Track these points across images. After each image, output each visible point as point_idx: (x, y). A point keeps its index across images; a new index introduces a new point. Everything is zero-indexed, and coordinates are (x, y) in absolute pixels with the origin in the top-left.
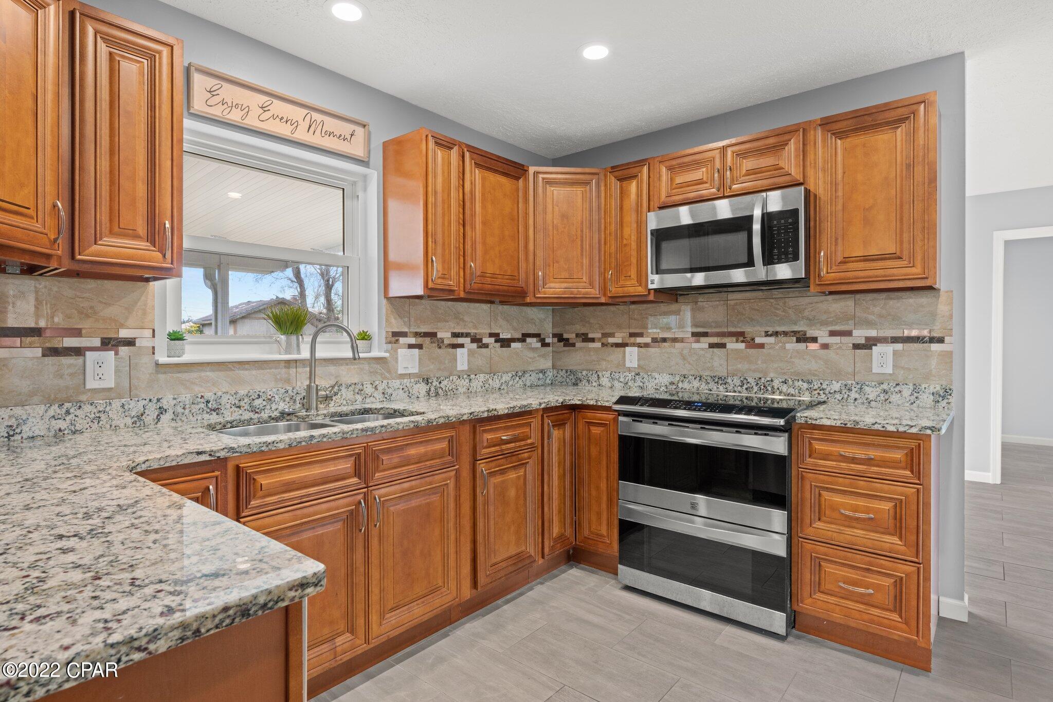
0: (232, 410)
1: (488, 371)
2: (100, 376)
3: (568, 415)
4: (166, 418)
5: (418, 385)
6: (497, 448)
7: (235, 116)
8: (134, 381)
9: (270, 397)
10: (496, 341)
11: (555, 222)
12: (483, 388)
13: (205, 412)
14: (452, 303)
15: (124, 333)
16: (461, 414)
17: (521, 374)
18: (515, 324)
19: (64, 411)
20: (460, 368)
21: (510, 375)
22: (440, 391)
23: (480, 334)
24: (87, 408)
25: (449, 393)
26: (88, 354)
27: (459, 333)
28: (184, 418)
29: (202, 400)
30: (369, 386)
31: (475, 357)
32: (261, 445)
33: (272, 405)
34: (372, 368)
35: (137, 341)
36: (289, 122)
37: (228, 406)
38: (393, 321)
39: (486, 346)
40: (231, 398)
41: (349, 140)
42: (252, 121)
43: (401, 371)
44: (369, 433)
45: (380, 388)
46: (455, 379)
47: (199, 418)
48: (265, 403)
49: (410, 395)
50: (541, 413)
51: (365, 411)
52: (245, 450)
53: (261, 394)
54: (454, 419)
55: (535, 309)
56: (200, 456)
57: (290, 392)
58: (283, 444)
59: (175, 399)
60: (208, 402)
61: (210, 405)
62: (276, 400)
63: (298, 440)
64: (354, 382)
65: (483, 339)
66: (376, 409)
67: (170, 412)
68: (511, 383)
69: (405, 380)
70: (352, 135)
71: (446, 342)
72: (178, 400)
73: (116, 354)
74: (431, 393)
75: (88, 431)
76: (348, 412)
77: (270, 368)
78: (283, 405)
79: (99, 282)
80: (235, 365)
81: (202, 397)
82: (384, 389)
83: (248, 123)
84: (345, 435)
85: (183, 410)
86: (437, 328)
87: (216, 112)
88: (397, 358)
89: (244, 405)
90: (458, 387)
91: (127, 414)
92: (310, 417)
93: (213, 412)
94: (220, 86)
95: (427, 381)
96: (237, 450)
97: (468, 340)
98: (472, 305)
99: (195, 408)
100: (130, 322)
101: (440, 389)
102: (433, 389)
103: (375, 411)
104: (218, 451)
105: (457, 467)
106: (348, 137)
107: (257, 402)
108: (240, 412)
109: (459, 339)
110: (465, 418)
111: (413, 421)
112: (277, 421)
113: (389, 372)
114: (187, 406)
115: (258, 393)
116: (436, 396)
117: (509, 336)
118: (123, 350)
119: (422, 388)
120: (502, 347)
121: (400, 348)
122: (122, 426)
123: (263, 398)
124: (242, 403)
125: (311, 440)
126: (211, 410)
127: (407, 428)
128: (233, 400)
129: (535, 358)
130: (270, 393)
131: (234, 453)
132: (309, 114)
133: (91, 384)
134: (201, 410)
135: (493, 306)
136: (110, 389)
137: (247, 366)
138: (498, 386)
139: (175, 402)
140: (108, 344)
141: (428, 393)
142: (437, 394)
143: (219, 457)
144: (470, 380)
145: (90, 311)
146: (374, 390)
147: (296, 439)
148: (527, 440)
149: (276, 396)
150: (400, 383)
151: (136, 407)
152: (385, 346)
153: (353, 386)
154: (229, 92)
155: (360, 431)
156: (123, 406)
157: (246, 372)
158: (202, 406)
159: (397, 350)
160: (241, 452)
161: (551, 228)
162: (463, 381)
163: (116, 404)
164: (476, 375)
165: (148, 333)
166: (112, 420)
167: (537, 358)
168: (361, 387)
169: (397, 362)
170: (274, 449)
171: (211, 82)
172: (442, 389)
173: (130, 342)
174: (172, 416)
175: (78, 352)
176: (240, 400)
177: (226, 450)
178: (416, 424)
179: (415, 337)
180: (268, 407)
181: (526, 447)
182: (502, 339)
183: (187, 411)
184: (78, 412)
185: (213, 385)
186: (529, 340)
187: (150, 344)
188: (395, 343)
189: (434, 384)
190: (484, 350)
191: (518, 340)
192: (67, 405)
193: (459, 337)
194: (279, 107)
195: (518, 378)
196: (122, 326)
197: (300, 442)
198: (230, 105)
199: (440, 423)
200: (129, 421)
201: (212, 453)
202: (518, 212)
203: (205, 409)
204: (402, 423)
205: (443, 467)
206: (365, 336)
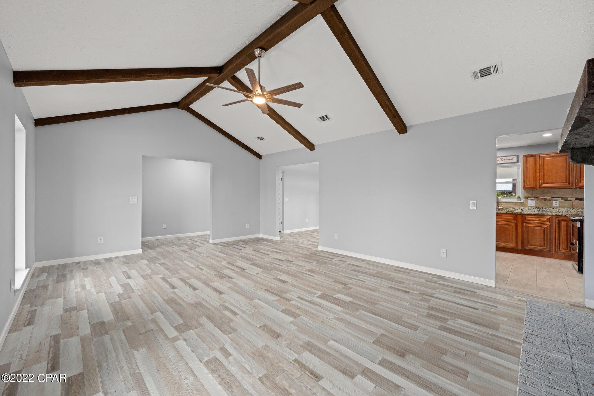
1: (570, 207)
5: (535, 209)
10: (576, 199)
20: (555, 206)
23: (566, 197)
31: (563, 203)
34: (519, 204)
38: (525, 194)
39: (570, 200)
41: (512, 159)
43: (528, 205)
45: (521, 208)
46: (551, 209)
65: (568, 198)
69: (530, 207)
70: (514, 158)
71: (548, 199)
88: (527, 202)
90: (553, 211)
97: (560, 198)
102: (541, 210)
109: (555, 198)
113: (525, 205)
121: (529, 200)
141: (539, 211)
146: (518, 208)
152: (524, 199)
164: (562, 208)
179: (534, 198)
188: (527, 199)
190: (568, 201)
202: (567, 164)
205: (511, 221)
206: (519, 198)
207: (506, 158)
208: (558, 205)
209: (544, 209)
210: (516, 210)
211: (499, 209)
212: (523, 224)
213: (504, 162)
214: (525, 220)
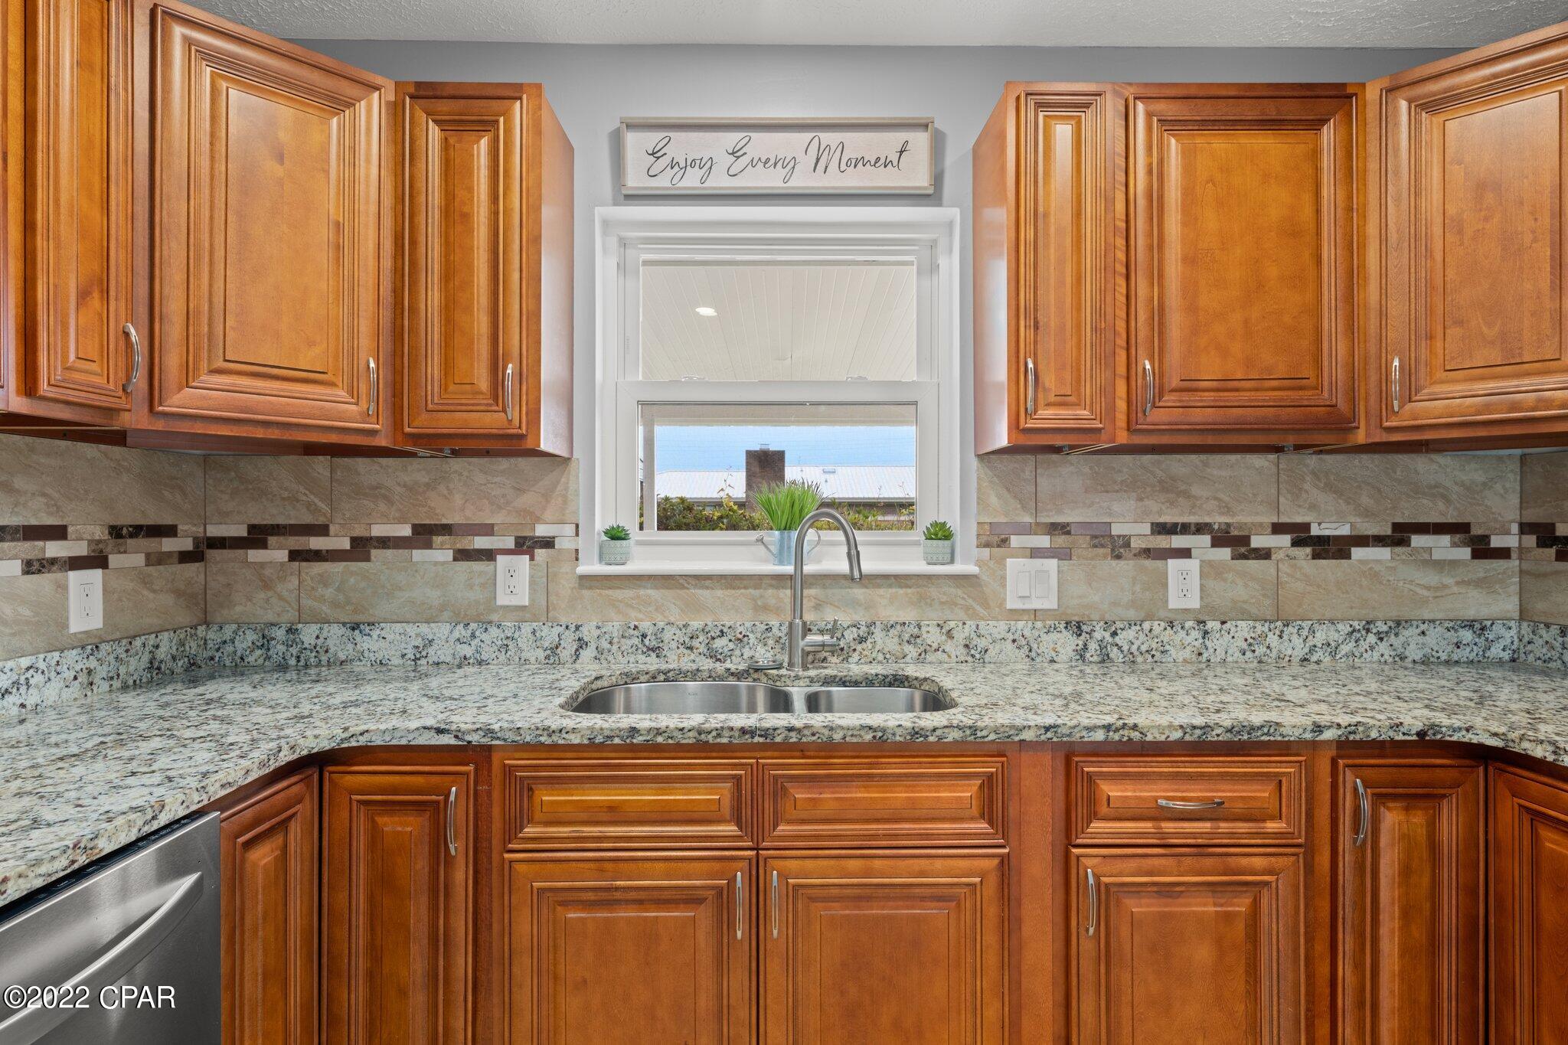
0: (679, 651)
1: (1269, 613)
2: (512, 589)
3: (1454, 774)
4: (587, 654)
5: (1054, 636)
6: (1147, 826)
7: (691, 181)
8: (552, 598)
9: (740, 636)
10: (1296, 543)
11: (1451, 210)
12: (1249, 654)
13: (640, 651)
14: (1156, 457)
15: (541, 531)
16: (1012, 727)
17: (1385, 628)
18: (1365, 500)
19: (469, 632)
20: (1174, 603)
21: (1344, 628)
22: (1114, 653)
23: (1241, 526)
24: (494, 631)
25: (1140, 659)
26: (499, 557)
27: (1176, 524)
28: (610, 658)
29: (636, 633)
30: (934, 630)
31: (1225, 580)
32: (538, 732)
33: (744, 650)
34: (944, 594)
35: (557, 541)
36: (780, 164)
37: (674, 645)
38: (994, 500)
39: (1265, 554)
40: (678, 632)
41: (895, 163)
42: (719, 181)
43: (1011, 604)
44: (757, 739)
45: (960, 636)
46: (1157, 629)
47: (632, 660)
48: (731, 646)
49: (1033, 654)
50: (1333, 752)
51: (895, 680)
52: (511, 736)
53: (725, 630)
54: (992, 737)
55: (1444, 460)
56: (441, 736)
57: (775, 630)
58: (579, 735)
59: (598, 628)
60: (644, 636)
61: (647, 641)
62: (751, 641)
63: (607, 733)
64: (901, 620)
65: (1253, 538)
66: (916, 679)
67: (593, 646)
68: (1345, 649)
69: (1021, 624)
70: (901, 152)
71: (1135, 544)
72: (603, 630)
73: (532, 559)
74: (1088, 655)
75: (495, 662)
76: (859, 679)
77: (745, 588)
78: (763, 651)
79: (513, 460)
80: (690, 580)
81: (636, 627)
82: (969, 638)
83: (714, 185)
84: (703, 736)
85: (609, 646)
86: (1110, 515)
87: (663, 183)
88: (1004, 578)
89: (698, 645)
90: (1167, 647)
91: (538, 644)
92: (783, 679)
93: (650, 652)
94: (667, 139)
95: (1078, 628)
96: (499, 735)
97: (1206, 539)
98: (1217, 459)
99: (627, 644)
100: (548, 515)
101: (1115, 649)
102: (1093, 646)
103: (915, 682)
104: (469, 732)
105: (1006, 851)
106: (894, 158)
107: (719, 643)
108: (692, 657)
109: (1174, 537)
110: (1028, 736)
111: (870, 728)
112: (739, 680)
113: (986, 605)
114: (615, 640)
115: (720, 628)
116: (1103, 661)
117: (1345, 530)
118: (541, 553)
119: (1066, 643)
120: (1316, 556)
121: (1012, 557)
122: (533, 660)
123: (730, 637)
124: (695, 643)
125: (633, 737)
126: (649, 649)
127: (855, 740)
128: (681, 636)
129: (1445, 587)
130: (741, 629)
131: (493, 738)
132: (817, 139)
133: (502, 600)
134: (634, 648)
135: (1284, 458)
136: (523, 608)
137: (708, 583)
138: (1300, 652)
139: (598, 632)
140: (525, 545)
141: (1081, 653)
142: (1105, 659)
143: (469, 742)
144: (1206, 633)
145: (502, 501)
146: (944, 637)
147: (602, 729)
148: (1264, 821)
149: (751, 636)
150: (1007, 628)
151: (549, 635)
152: (976, 552)
153: (898, 627)
154: (682, 146)
155: (737, 734)
156: (534, 632)
157: (706, 593)
158: (636, 641)
159: (1004, 559)
160: (505, 740)
161: (1437, 230)
162: (1182, 633)
163: (527, 628)
164: (1223, 623)
165: (569, 529)
166: (522, 651)
167: (1455, 589)
168: (916, 630)
169: (1004, 586)
170: (561, 742)
171: (653, 138)
172: (1120, 648)
173: (548, 543)
174: (595, 653)
175: (489, 555)
176: (692, 638)
177: (480, 732)
178: (880, 734)
179: (1049, 533)
180: (737, 652)
181: (1259, 841)
182: (1319, 537)
183: (615, 648)
184: (484, 636)
185: (656, 610)
186: (1417, 541)
187: (574, 547)
188: (999, 546)
189: (1098, 635)
190: (1252, 564)
191: (1379, 541)
192: (473, 626)
193: (1176, 533)
194: (762, 144)
195: (1372, 639)
196: (538, 520)
197: (610, 737)
198: (682, 165)
199: (950, 739)
200: (541, 654)
201: (460, 734)
202: (1318, 212)
203: (640, 646)
204: (842, 728)
205: (960, 843)
206: (940, 533)
207: (858, 143)
208: (1194, 603)
209: (1114, 634)
210: (930, 657)
211: (805, 654)
212: (1066, 866)
213: (833, 181)
214: (1093, 815)
